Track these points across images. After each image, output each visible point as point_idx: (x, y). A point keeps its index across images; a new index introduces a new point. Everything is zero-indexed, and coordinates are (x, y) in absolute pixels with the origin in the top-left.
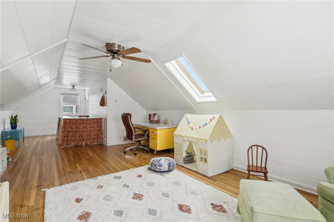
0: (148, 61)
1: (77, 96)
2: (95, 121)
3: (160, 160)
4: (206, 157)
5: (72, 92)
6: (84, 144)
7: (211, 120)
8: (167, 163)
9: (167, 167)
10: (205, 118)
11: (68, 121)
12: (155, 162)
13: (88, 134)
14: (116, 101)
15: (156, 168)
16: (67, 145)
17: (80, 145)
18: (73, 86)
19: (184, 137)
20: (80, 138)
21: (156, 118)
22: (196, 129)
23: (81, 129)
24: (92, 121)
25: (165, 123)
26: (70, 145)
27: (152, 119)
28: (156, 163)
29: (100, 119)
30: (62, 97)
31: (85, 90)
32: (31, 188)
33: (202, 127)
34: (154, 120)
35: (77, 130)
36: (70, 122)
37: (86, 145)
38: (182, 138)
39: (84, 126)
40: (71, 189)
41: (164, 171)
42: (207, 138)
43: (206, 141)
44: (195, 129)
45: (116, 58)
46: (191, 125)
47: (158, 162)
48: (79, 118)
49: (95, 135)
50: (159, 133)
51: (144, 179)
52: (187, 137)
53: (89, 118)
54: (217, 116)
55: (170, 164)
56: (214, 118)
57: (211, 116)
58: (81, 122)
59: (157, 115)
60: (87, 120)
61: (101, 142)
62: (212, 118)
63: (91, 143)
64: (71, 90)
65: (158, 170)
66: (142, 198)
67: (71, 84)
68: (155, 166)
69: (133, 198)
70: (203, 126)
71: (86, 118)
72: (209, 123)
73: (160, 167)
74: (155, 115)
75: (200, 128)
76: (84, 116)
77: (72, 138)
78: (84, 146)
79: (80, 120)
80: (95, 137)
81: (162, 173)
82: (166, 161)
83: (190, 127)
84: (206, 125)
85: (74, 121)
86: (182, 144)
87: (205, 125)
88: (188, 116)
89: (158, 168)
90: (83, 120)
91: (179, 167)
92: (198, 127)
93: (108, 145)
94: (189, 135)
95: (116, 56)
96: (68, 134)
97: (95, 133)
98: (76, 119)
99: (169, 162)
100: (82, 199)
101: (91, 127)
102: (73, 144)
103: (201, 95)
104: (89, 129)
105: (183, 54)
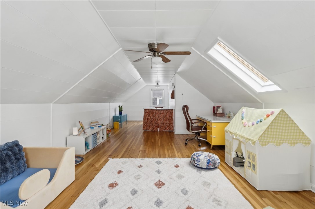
0: (188, 53)
1: (162, 91)
2: (167, 112)
3: (200, 155)
4: (254, 163)
5: (157, 88)
6: (158, 130)
7: (268, 116)
8: (206, 160)
9: (206, 164)
10: (262, 112)
11: (147, 111)
12: (194, 156)
13: (162, 122)
14: (182, 94)
15: (194, 162)
16: (147, 130)
17: (156, 131)
18: (157, 83)
19: (233, 134)
20: (156, 125)
21: (220, 111)
22: (249, 126)
23: (156, 118)
24: (165, 111)
25: (228, 117)
26: (149, 130)
27: (215, 112)
28: (196, 157)
29: (171, 110)
30: (152, 92)
31: (168, 85)
32: (105, 156)
33: (255, 124)
34: (217, 113)
35: (153, 118)
36: (149, 111)
37: (160, 131)
38: (232, 135)
39: (159, 115)
40: (122, 163)
41: (202, 167)
42: (255, 139)
43: (254, 143)
44: (247, 126)
45: (156, 56)
46: (244, 121)
47: (197, 157)
48: (156, 108)
49: (167, 123)
50: (215, 126)
51: (177, 170)
52: (236, 135)
53: (162, 109)
54: (277, 111)
55: (209, 162)
56: (272, 113)
57: (269, 111)
58: (157, 112)
59: (221, 107)
60: (161, 110)
61: (171, 130)
62: (270, 113)
63: (164, 130)
64: (156, 86)
65: (196, 165)
66: (162, 187)
67: (156, 82)
68: (194, 160)
69: (155, 184)
70: (257, 123)
71: (161, 109)
72: (265, 119)
73: (198, 162)
74: (218, 107)
75: (253, 125)
76: (159, 107)
77: (150, 125)
78: (158, 132)
79: (156, 110)
80: (167, 125)
81: (200, 169)
82: (206, 158)
83: (243, 123)
84: (261, 122)
85: (152, 111)
86: (232, 142)
87: (259, 123)
88: (244, 110)
89: (196, 162)
90: (158, 110)
91: (227, 168)
92: (251, 124)
93: (175, 133)
94: (238, 132)
95: (156, 54)
96: (147, 121)
97: (167, 122)
98: (153, 110)
99: (209, 160)
100: (122, 172)
101: (164, 117)
102: (150, 130)
103: (263, 83)
104: (162, 118)
105: (218, 38)
